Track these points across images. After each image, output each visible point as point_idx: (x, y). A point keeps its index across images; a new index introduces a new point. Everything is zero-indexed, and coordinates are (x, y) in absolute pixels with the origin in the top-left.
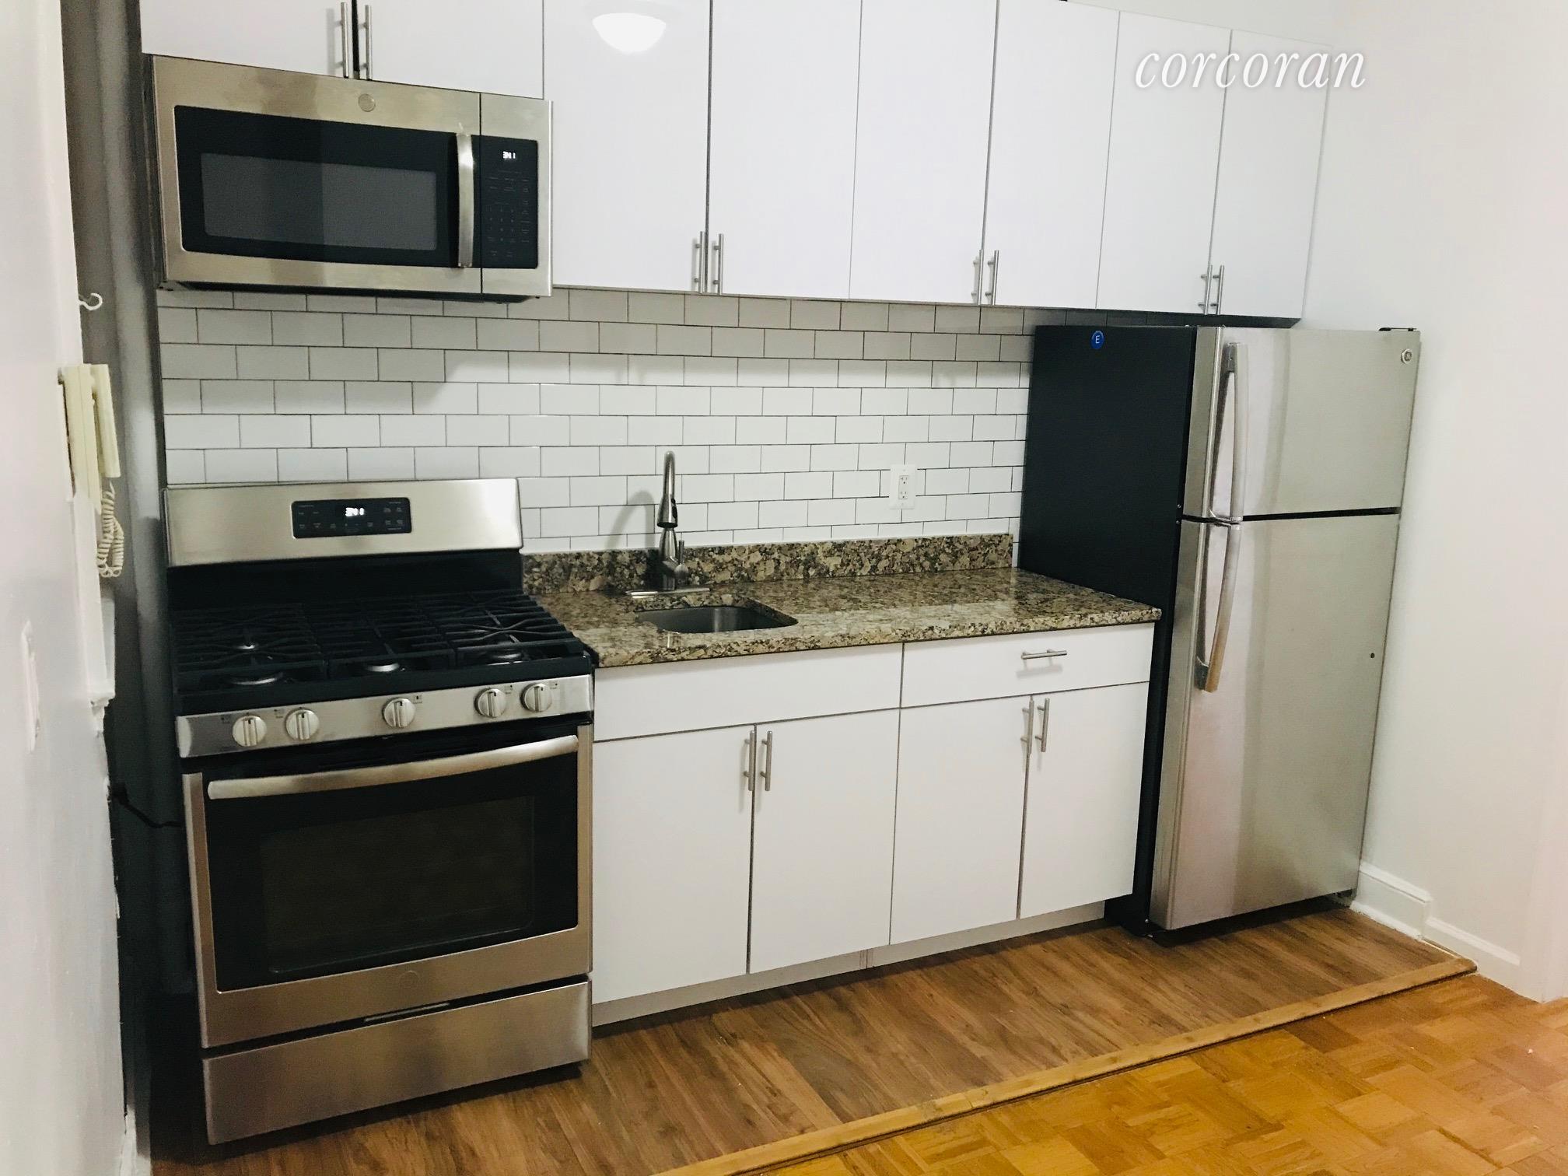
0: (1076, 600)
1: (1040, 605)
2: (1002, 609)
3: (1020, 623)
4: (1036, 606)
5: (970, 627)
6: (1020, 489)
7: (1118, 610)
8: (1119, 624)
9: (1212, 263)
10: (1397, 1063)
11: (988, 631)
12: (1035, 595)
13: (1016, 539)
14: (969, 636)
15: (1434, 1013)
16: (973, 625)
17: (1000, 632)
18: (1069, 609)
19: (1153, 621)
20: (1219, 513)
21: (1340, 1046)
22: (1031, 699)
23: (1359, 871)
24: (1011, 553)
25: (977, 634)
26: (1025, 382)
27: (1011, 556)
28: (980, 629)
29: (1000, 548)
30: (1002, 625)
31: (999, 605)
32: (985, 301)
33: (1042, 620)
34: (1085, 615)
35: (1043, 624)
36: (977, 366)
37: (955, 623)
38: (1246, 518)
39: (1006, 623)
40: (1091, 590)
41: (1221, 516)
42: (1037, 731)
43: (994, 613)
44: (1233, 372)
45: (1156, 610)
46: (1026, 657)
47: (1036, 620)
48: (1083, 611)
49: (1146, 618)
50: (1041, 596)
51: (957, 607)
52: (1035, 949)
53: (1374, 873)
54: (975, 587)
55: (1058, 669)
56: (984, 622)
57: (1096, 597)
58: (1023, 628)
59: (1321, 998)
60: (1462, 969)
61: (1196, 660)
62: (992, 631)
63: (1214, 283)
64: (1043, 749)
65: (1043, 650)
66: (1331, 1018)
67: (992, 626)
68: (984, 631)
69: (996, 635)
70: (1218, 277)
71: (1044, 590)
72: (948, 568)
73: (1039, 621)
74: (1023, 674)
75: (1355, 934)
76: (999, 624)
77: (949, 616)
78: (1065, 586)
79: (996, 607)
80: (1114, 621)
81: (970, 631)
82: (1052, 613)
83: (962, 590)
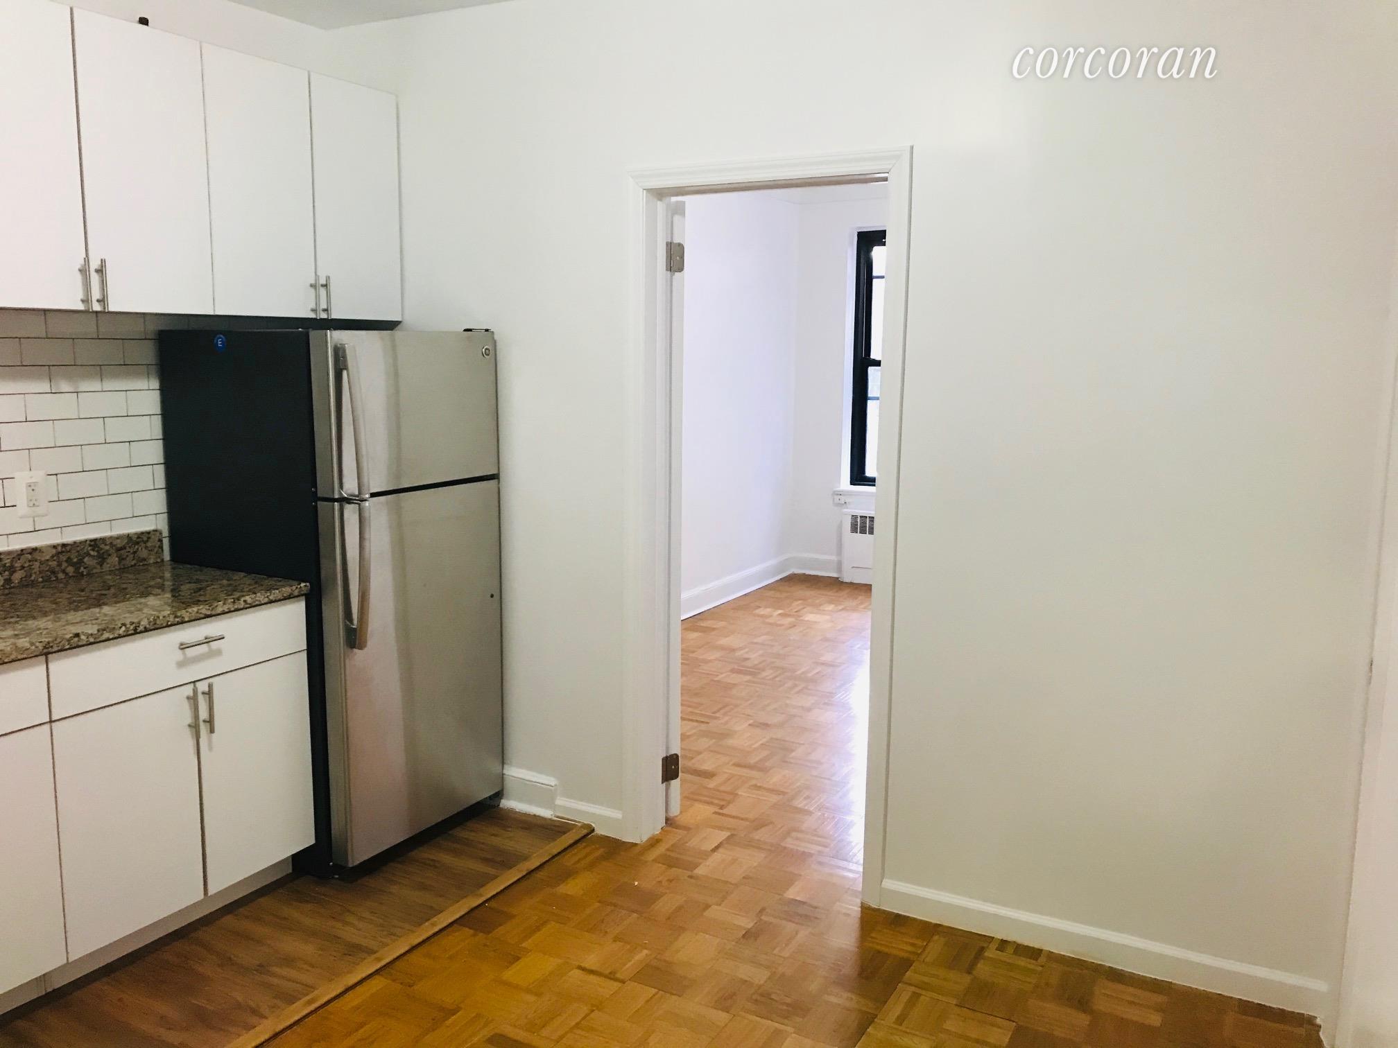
0: (230, 585)
1: (194, 595)
2: (156, 605)
3: (173, 616)
4: (189, 597)
5: (120, 628)
6: (163, 485)
7: (269, 589)
8: (271, 602)
9: (318, 274)
10: (545, 923)
11: (141, 628)
12: (188, 586)
13: (166, 533)
14: (120, 637)
15: (567, 875)
16: (124, 625)
17: (156, 627)
18: (223, 596)
19: (302, 595)
20: (349, 492)
21: (500, 925)
22: (195, 686)
23: (503, 774)
24: (161, 547)
25: (130, 632)
26: (155, 384)
27: (163, 550)
28: (132, 627)
29: (149, 544)
30: (155, 620)
31: (152, 601)
32: (97, 307)
33: (195, 609)
34: (238, 599)
35: (197, 612)
36: (100, 370)
37: (103, 626)
38: (373, 495)
39: (158, 617)
40: (242, 574)
41: (351, 495)
42: (204, 714)
43: (145, 610)
44: (345, 369)
45: (304, 584)
46: (183, 647)
47: (190, 610)
48: (237, 595)
49: (296, 593)
50: (193, 586)
51: (106, 609)
52: (228, 920)
53: (514, 772)
54: (124, 586)
55: (218, 652)
56: (136, 621)
57: (248, 580)
58: (177, 620)
59: (481, 890)
60: (585, 832)
61: (345, 622)
62: (145, 628)
63: (323, 291)
64: (212, 731)
65: (201, 638)
66: (493, 904)
67: (144, 623)
68: (136, 629)
69: (151, 630)
70: (325, 286)
71: (197, 579)
72: (94, 571)
73: (193, 611)
74: (181, 664)
75: (505, 827)
76: (151, 620)
77: (97, 619)
78: (218, 572)
79: (148, 603)
80: (266, 600)
81: (122, 631)
82: (206, 601)
83: (113, 590)
